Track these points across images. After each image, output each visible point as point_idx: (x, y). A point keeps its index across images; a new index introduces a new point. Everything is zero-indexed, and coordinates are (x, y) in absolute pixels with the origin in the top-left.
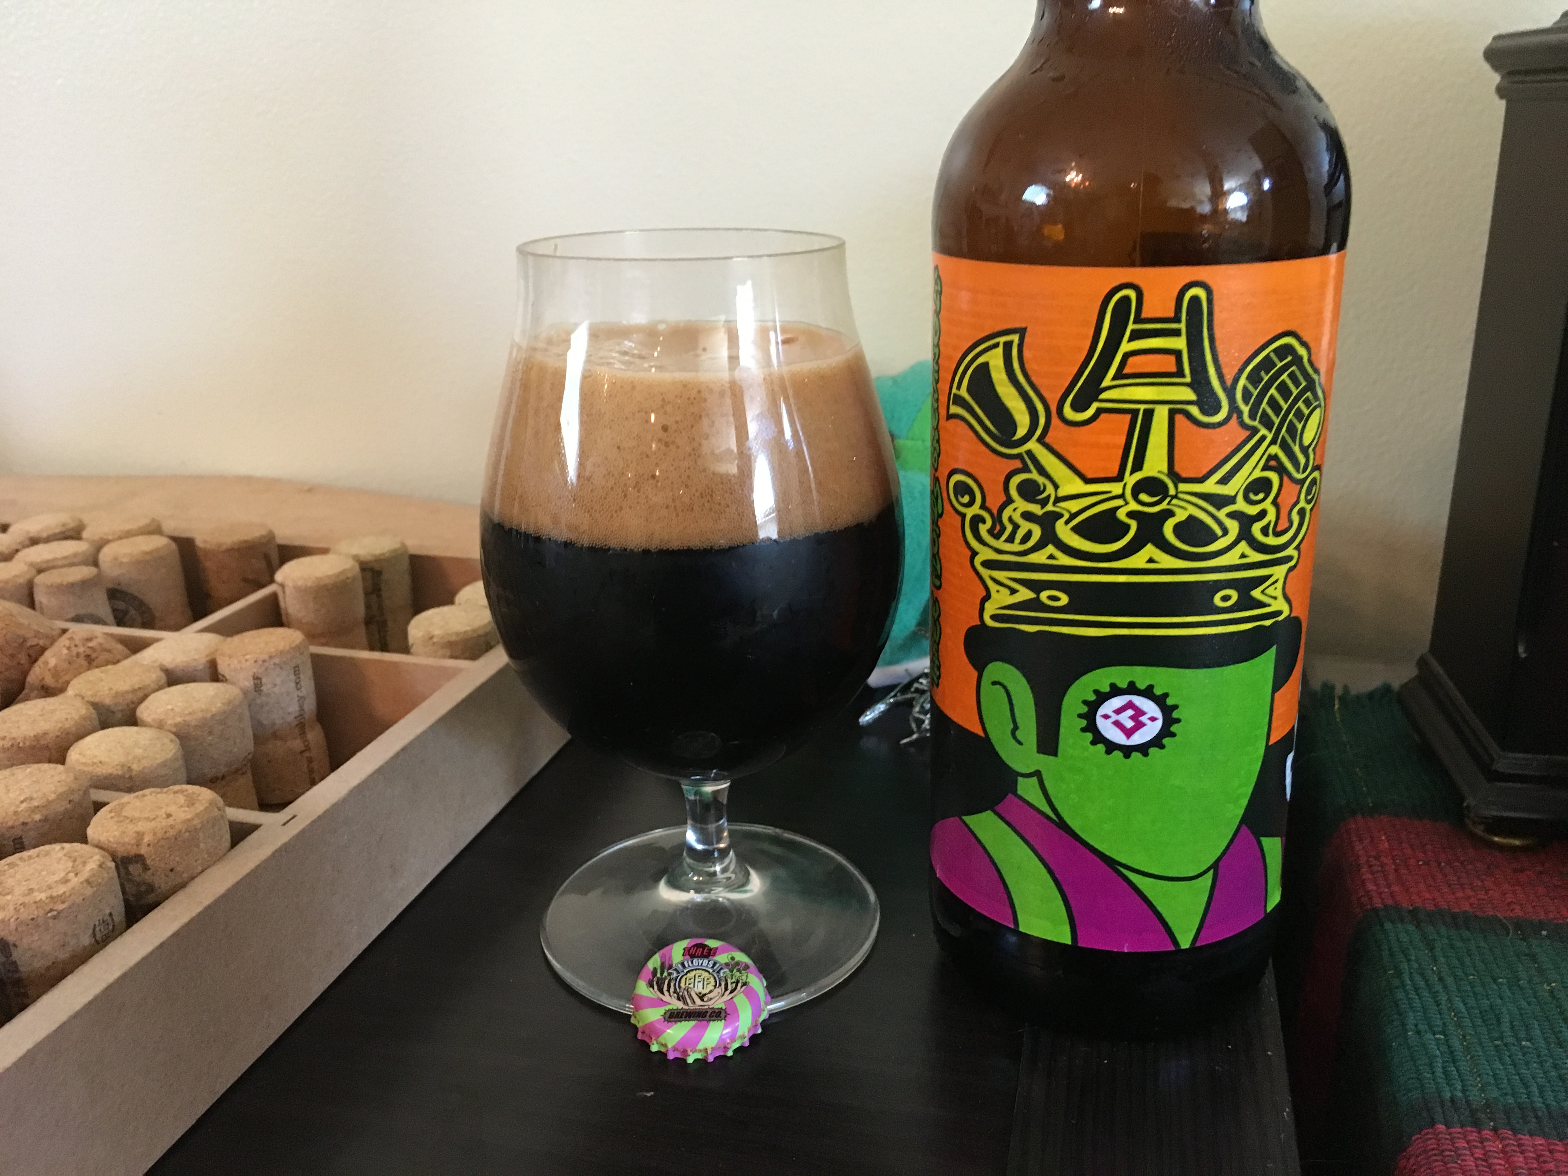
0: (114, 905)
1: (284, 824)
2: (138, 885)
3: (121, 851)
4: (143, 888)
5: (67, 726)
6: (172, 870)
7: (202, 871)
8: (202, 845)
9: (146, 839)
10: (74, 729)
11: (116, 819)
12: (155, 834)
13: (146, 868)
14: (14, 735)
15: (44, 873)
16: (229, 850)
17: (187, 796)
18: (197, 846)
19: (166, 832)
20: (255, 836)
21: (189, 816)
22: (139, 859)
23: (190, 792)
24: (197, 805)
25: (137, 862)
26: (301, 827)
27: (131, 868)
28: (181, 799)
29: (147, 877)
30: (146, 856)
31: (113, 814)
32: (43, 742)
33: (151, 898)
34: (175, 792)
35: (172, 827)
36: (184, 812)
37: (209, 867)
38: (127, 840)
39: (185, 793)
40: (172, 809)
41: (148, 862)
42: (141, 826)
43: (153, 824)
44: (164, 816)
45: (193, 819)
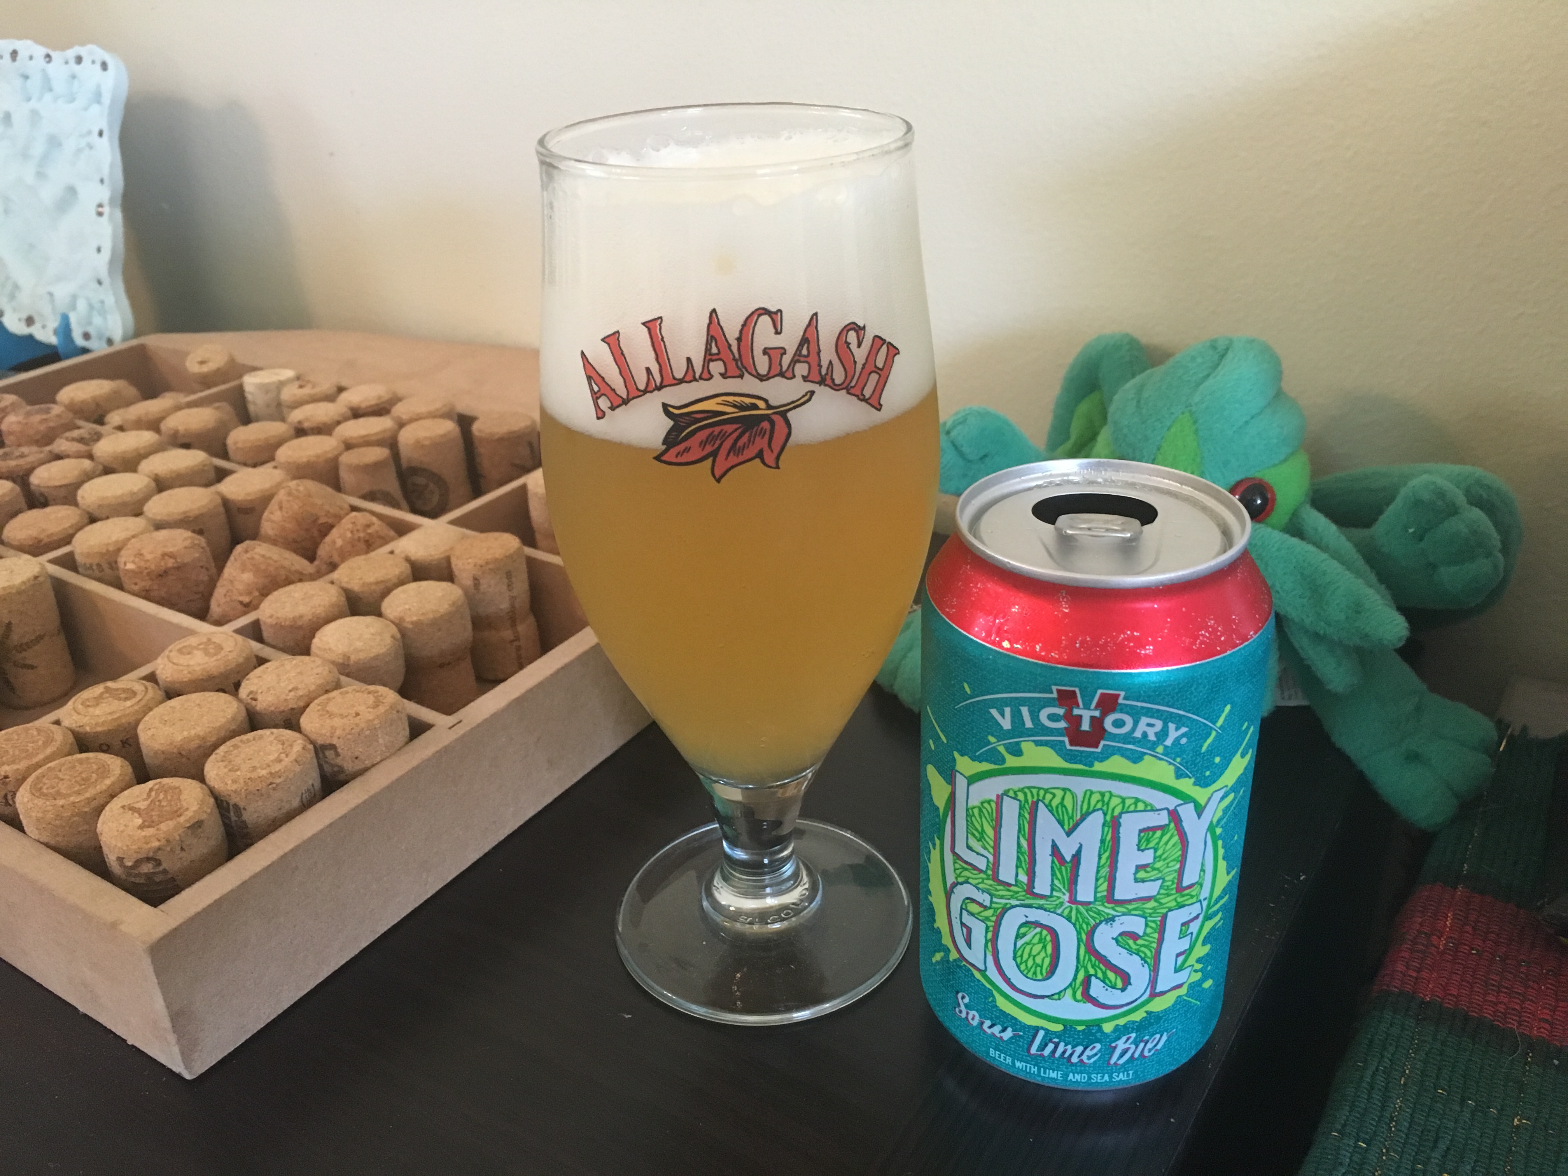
0: (313, 779)
1: (450, 728)
2: (333, 766)
3: (320, 741)
4: (336, 769)
5: (318, 612)
6: (357, 758)
7: (381, 761)
8: (381, 741)
9: (338, 733)
10: (323, 614)
11: (320, 713)
12: (344, 730)
13: (338, 754)
14: (279, 615)
15: (261, 753)
16: (407, 743)
17: (376, 697)
18: (378, 741)
19: (352, 729)
20: (428, 734)
21: (371, 718)
22: (333, 747)
23: (380, 694)
24: (380, 707)
25: (331, 749)
26: (462, 732)
27: (327, 753)
28: (371, 699)
29: (339, 761)
30: (337, 745)
31: (320, 707)
32: (300, 623)
33: (342, 777)
34: (369, 693)
35: (357, 725)
36: (369, 712)
37: (387, 758)
38: (324, 732)
39: (376, 694)
40: (362, 709)
41: (339, 750)
42: (337, 722)
43: (345, 720)
44: (354, 715)
45: (374, 720)
